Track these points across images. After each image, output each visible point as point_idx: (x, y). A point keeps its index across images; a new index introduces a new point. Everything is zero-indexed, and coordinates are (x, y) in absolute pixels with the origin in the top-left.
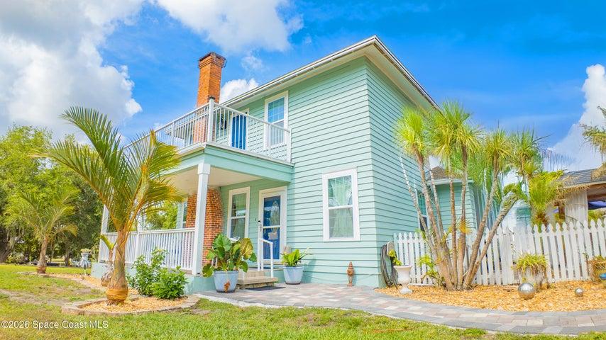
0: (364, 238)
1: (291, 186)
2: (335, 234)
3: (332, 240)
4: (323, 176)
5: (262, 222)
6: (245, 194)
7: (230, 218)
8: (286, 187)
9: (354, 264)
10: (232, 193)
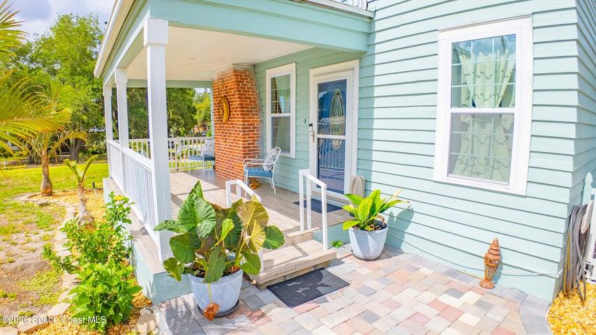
0: (535, 190)
1: (367, 61)
2: (459, 167)
3: (452, 180)
4: (440, 36)
5: (315, 128)
6: (288, 77)
7: (269, 115)
8: (357, 61)
9: (503, 242)
10: (270, 73)
